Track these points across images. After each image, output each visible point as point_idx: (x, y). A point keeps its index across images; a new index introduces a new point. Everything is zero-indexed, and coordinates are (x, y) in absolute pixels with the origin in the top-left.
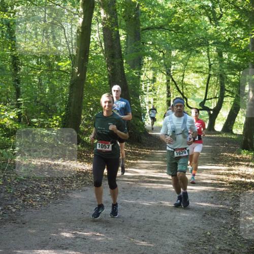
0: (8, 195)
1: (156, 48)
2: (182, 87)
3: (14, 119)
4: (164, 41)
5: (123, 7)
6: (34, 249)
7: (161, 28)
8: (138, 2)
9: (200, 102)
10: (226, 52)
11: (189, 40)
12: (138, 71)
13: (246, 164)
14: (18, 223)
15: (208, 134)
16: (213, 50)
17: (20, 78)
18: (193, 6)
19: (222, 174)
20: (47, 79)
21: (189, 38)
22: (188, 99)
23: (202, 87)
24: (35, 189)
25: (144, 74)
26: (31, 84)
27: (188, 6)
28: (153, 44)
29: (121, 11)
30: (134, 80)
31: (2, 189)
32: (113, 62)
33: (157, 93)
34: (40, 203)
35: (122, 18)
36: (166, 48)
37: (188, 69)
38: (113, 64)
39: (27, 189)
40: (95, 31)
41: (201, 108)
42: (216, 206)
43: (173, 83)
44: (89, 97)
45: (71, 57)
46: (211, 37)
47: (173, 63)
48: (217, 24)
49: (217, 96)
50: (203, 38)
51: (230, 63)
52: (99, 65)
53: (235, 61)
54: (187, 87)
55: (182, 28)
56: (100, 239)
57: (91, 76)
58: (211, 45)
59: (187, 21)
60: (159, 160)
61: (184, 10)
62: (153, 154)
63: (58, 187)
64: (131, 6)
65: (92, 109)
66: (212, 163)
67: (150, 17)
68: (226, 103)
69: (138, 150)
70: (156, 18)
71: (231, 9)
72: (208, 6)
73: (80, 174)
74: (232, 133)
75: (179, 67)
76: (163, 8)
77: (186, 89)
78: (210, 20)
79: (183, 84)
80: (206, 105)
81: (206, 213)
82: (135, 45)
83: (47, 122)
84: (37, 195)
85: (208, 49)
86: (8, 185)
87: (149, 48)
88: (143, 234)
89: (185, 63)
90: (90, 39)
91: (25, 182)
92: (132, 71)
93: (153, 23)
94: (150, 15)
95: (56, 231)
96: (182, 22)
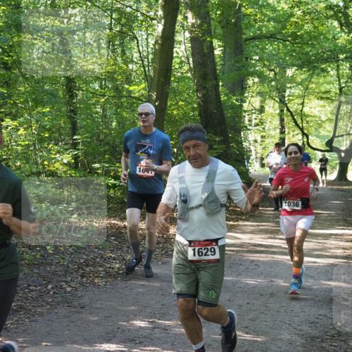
0: (61, 268)
1: (265, 65)
2: (302, 119)
3: (68, 164)
4: (276, 55)
5: (218, 9)
6: (96, 343)
7: (271, 37)
8: (239, 2)
9: (326, 140)
11: (311, 54)
12: (239, 98)
14: (75, 307)
15: (339, 185)
16: (345, 68)
17: (77, 108)
18: (317, 5)
20: (114, 108)
21: (310, 51)
22: (310, 136)
23: (330, 120)
24: (98, 260)
25: (248, 101)
26: (92, 116)
27: (310, 7)
28: (261, 60)
29: (216, 14)
30: (235, 110)
31: (52, 260)
32: (204, 85)
33: (266, 128)
34: (104, 280)
35: (217, 24)
36: (279, 65)
37: (309, 94)
38: (205, 88)
39: (86, 260)
40: (180, 43)
41: (327, 148)
43: (289, 114)
44: (171, 134)
45: (146, 77)
46: (342, 50)
47: (289, 85)
48: (350, 31)
49: (351, 133)
50: (330, 51)
52: (184, 89)
54: (308, 119)
55: (301, 36)
57: (174, 105)
58: (342, 60)
59: (308, 27)
60: (269, 222)
61: (304, 12)
62: (261, 213)
64: (230, 7)
65: (175, 150)
66: (344, 226)
67: (256, 23)
70: (265, 23)
72: (337, 6)
73: (159, 240)
75: (297, 91)
76: (274, 10)
77: (307, 122)
78: (341, 25)
79: (302, 115)
80: (335, 145)
82: (236, 62)
83: (113, 168)
84: (100, 269)
86: (61, 255)
87: (255, 66)
88: (246, 325)
89: (305, 85)
90: (173, 53)
91: (83, 251)
92: (231, 98)
93: (261, 30)
94: (256, 19)
95: (127, 318)
96: (301, 29)
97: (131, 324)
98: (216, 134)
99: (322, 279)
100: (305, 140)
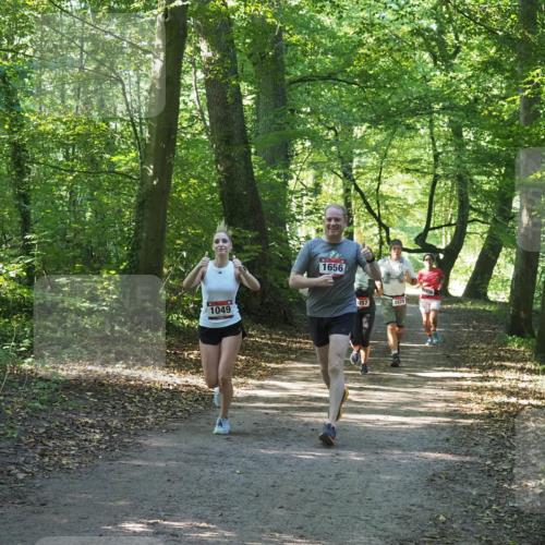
0: (9, 443)
1: (320, 120)
2: (378, 203)
3: (18, 279)
4: (337, 105)
5: (247, 35)
7: (329, 77)
8: (280, 25)
9: (416, 234)
10: (470, 127)
11: (390, 102)
12: (281, 171)
13: (519, 365)
14: (32, 504)
16: (443, 123)
17: (29, 190)
18: (398, 29)
19: (468, 390)
20: (88, 191)
21: (390, 98)
22: (391, 230)
23: (420, 203)
24: (66, 429)
25: (295, 177)
26: (53, 203)
27: (387, 31)
28: (314, 112)
29: (244, 43)
30: (275, 191)
32: (228, 152)
34: (77, 460)
35: (246, 58)
36: (342, 120)
37: (389, 163)
38: (228, 157)
39: (48, 429)
40: (189, 87)
41: (418, 247)
42: (456, 458)
43: (358, 194)
44: (178, 229)
45: (139, 142)
46: (438, 97)
47: (358, 151)
48: (449, 67)
49: (453, 222)
50: (420, 98)
51: (479, 150)
52: (197, 159)
53: (490, 146)
54: (387, 202)
55: (375, 77)
56: (208, 534)
57: (182, 184)
58: (438, 112)
59: (384, 62)
61: (378, 39)
63: (115, 423)
64: (266, 33)
65: (185, 254)
66: (446, 365)
67: (306, 56)
68: (472, 237)
69: (285, 341)
70: (319, 56)
71: (479, 34)
72: (429, 30)
73: (161, 394)
74: (487, 300)
75: (371, 160)
76: (333, 36)
77: (387, 207)
78: (435, 59)
79: (379, 196)
80: (430, 241)
81: (434, 475)
82: (276, 116)
84: (71, 442)
85: (431, 121)
86: (8, 422)
87: (305, 122)
88: (300, 524)
89: (382, 151)
90: (178, 103)
91: (43, 415)
92: (269, 172)
93: (313, 67)
94: (307, 51)
95: (113, 519)
96: (375, 66)
97: (121, 528)
98: (247, 227)
99: (415, 449)
100: (384, 235)
